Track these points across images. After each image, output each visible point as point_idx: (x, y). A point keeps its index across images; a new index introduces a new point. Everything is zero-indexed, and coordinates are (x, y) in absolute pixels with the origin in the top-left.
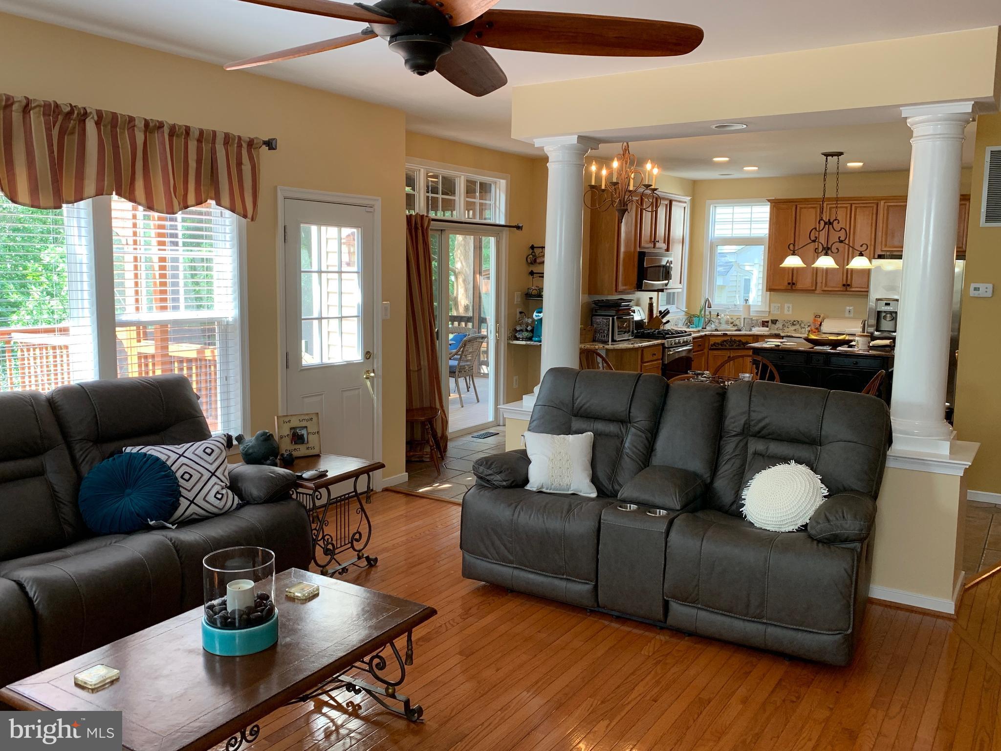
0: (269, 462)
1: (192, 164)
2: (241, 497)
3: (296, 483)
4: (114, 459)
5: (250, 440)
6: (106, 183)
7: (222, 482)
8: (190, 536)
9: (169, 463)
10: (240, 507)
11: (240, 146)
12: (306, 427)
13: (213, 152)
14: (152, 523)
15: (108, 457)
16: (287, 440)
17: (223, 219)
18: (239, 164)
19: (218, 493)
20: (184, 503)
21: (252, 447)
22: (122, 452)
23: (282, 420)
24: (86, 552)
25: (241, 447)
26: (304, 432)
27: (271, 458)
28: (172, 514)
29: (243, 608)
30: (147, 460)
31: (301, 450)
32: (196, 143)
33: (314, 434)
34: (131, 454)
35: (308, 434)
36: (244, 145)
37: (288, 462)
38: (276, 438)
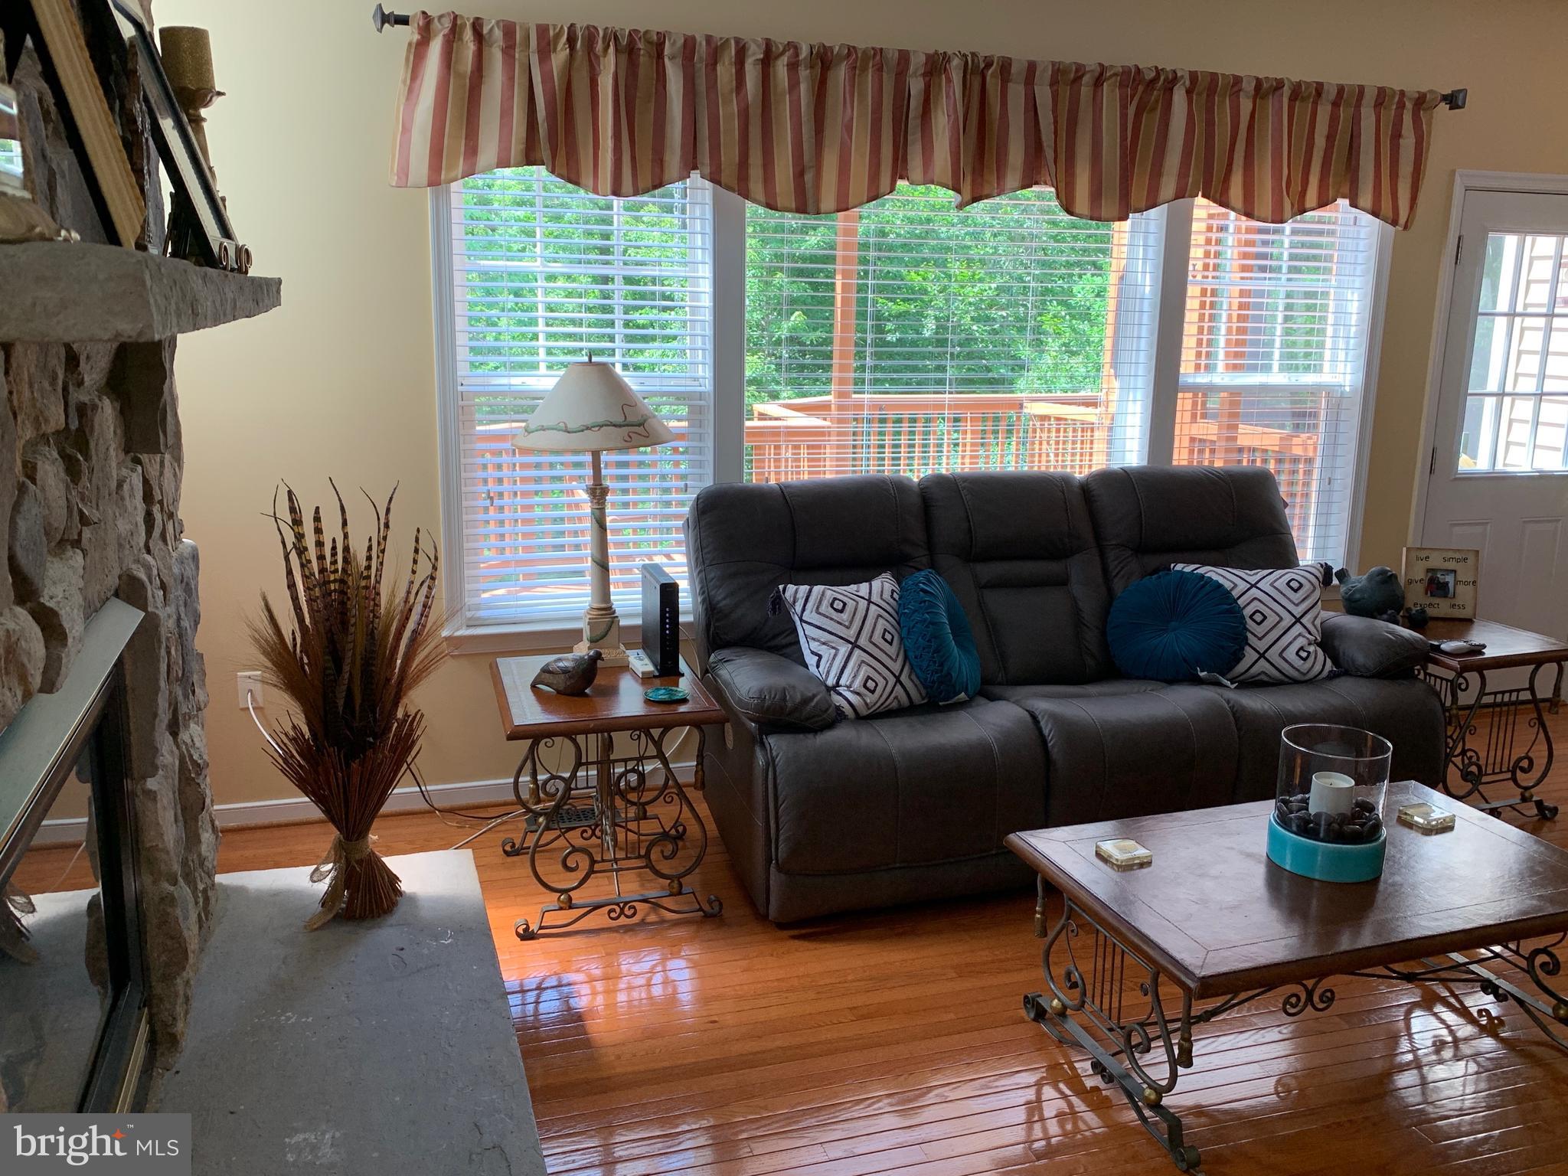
0: (1385, 616)
1: (1320, 142)
2: (1336, 662)
3: (1429, 655)
4: (1160, 577)
5: (1358, 579)
6: (1190, 180)
7: (1310, 633)
8: (1255, 702)
9: (1235, 593)
10: (1332, 676)
11: (1401, 106)
12: (1455, 571)
13: (1356, 120)
14: (1202, 674)
15: (1152, 574)
16: (1420, 588)
17: (1356, 228)
18: (1397, 135)
19: (1302, 648)
20: (1250, 656)
21: (1360, 590)
22: (1169, 569)
23: (1414, 554)
24: (1114, 695)
25: (1343, 589)
26: (1450, 579)
27: (1389, 612)
28: (1231, 668)
29: (1333, 813)
30: (1203, 587)
31: (1441, 608)
32: (1329, 107)
33: (1466, 583)
34: (1181, 572)
35: (1456, 583)
36: (1409, 105)
37: (1417, 622)
38: (1402, 581)
